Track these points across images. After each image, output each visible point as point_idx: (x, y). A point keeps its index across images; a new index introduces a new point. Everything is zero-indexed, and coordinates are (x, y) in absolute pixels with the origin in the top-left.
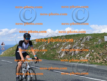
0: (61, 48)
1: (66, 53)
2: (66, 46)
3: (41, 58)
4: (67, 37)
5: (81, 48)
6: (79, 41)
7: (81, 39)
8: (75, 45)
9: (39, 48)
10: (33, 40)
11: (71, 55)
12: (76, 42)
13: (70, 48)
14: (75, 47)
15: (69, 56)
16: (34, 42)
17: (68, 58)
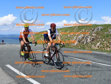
0: (74, 38)
1: (79, 42)
2: (79, 35)
4: (80, 27)
5: (92, 38)
6: (91, 31)
7: (93, 29)
8: (88, 35)
11: (83, 43)
12: (88, 32)
13: (83, 38)
14: (87, 37)
15: (81, 44)
17: (81, 46)
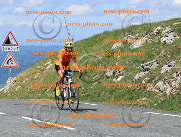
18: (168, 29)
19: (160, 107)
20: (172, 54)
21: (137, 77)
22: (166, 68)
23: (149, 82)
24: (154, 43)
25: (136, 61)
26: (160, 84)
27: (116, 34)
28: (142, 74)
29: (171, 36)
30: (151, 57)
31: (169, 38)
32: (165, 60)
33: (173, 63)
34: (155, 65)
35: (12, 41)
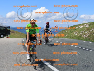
3: (93, 41)
9: (91, 31)
10: (85, 24)
16: (85, 25)
18: (87, 25)
19: (84, 40)
20: (87, 30)
21: (80, 34)
22: (86, 32)
23: (82, 35)
24: (84, 27)
25: (80, 31)
26: (84, 35)
27: (77, 26)
28: (81, 34)
29: (88, 26)
30: (83, 30)
31: (87, 26)
32: (86, 31)
33: (87, 31)
34: (84, 32)
35: (57, 27)
